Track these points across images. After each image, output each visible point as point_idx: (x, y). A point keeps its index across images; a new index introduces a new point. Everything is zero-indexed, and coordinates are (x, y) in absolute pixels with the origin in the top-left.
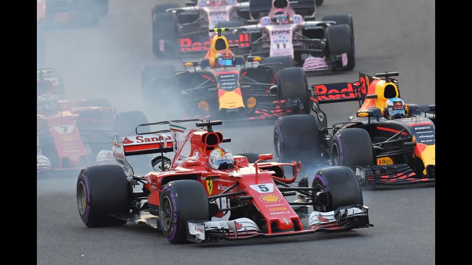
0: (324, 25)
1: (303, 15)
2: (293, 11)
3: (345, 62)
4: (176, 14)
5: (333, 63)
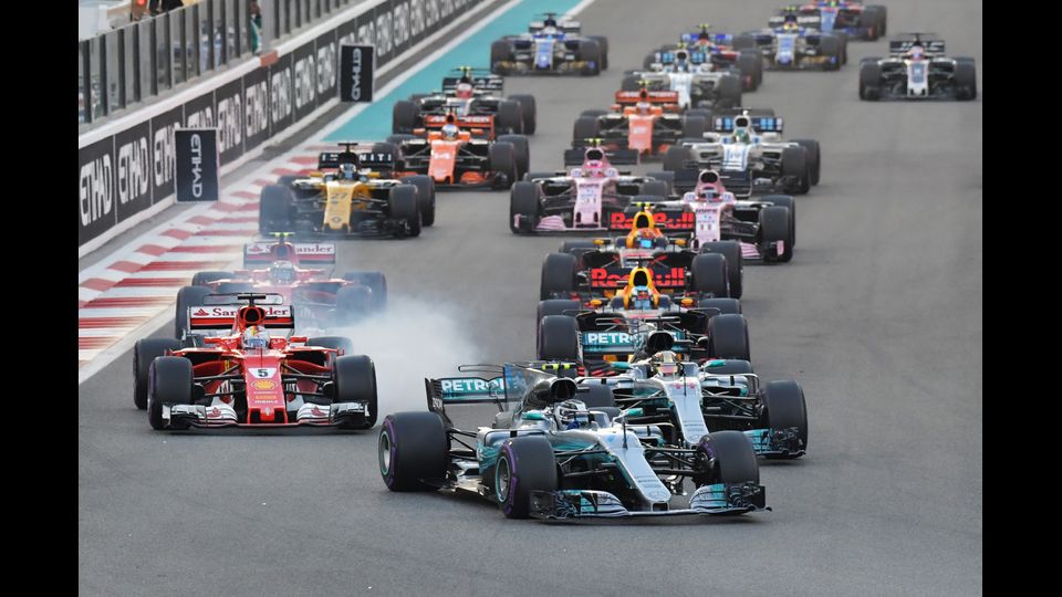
0: (759, 206)
1: (735, 193)
2: (723, 188)
3: (780, 251)
4: (543, 185)
5: (766, 251)
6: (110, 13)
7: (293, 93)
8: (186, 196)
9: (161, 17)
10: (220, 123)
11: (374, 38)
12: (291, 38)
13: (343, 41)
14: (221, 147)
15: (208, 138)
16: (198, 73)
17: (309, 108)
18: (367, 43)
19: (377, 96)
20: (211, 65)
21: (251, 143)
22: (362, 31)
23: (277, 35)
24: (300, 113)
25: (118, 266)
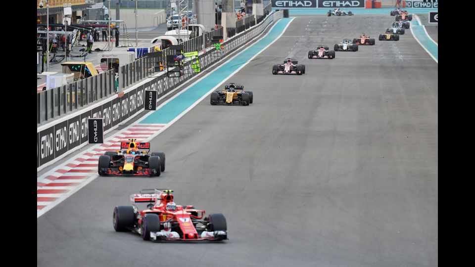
6: (67, 78)
7: (129, 106)
8: (92, 141)
9: (84, 80)
10: (104, 116)
11: (157, 89)
12: (129, 88)
13: (146, 89)
14: (104, 125)
15: (100, 122)
16: (97, 100)
17: (134, 112)
18: (154, 90)
19: (157, 108)
20: (101, 97)
21: (114, 124)
22: (153, 86)
23: (124, 87)
24: (131, 114)
25: (69, 165)
